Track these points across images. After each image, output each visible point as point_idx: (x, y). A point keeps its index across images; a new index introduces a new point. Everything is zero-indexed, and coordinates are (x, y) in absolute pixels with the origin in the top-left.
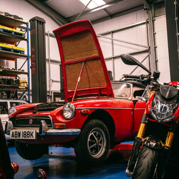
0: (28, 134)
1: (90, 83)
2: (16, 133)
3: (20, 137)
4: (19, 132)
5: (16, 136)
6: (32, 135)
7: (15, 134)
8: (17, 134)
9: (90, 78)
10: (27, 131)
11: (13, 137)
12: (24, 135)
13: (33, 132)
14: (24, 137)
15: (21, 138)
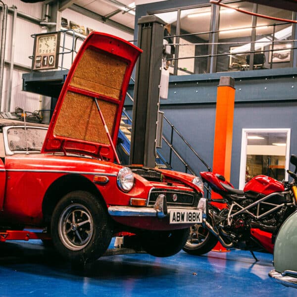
0: (194, 217)
1: (87, 133)
2: (178, 215)
3: (183, 220)
4: (183, 213)
5: (178, 219)
6: (198, 217)
7: (178, 217)
8: (179, 217)
9: (90, 125)
10: (192, 212)
11: (174, 221)
12: (190, 217)
13: (199, 213)
14: (190, 221)
15: (185, 221)
